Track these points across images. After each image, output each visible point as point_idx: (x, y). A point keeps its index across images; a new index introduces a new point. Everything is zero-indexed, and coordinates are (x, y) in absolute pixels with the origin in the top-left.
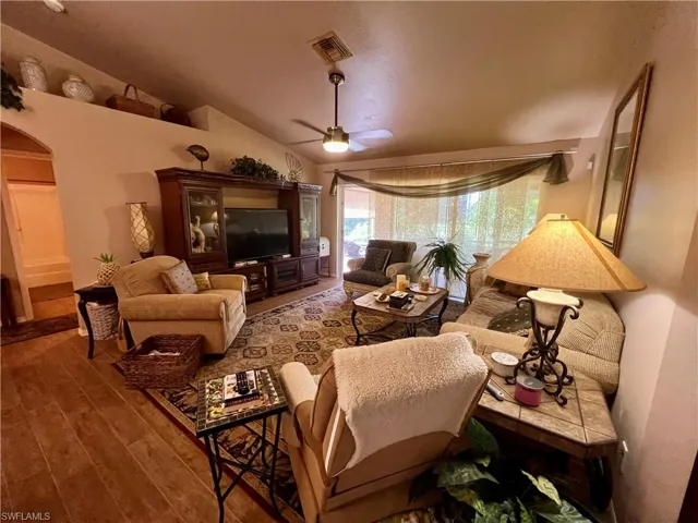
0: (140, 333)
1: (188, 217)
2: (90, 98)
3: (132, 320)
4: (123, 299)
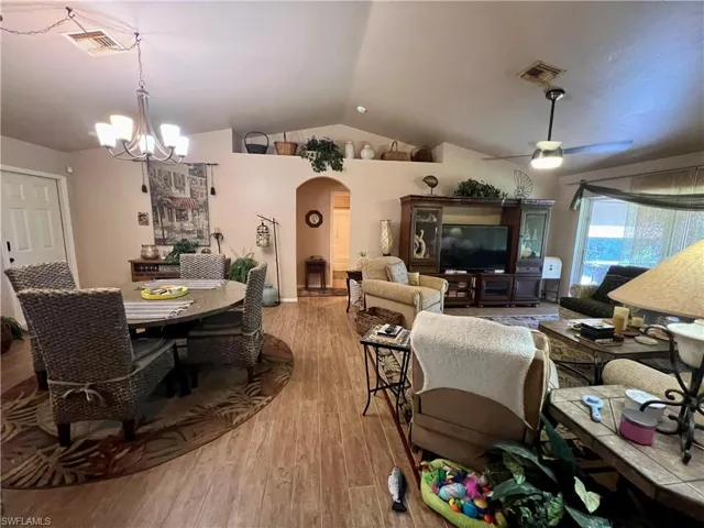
0: (371, 302)
1: (413, 230)
2: (372, 156)
3: (369, 294)
4: (365, 280)
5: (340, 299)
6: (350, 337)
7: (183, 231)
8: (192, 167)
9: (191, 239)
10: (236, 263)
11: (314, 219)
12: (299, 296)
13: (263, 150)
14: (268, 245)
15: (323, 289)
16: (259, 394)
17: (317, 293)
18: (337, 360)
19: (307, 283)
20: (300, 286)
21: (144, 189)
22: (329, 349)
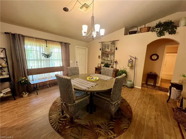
3: (185, 98)
5: (163, 93)
6: (168, 119)
7: (107, 60)
8: (112, 42)
9: (109, 62)
10: (120, 71)
11: (155, 57)
12: (142, 86)
13: (135, 32)
14: (132, 66)
15: (154, 86)
16: (112, 130)
17: (151, 87)
18: (157, 131)
19: (147, 82)
20: (144, 82)
21: (100, 50)
22: (153, 121)
